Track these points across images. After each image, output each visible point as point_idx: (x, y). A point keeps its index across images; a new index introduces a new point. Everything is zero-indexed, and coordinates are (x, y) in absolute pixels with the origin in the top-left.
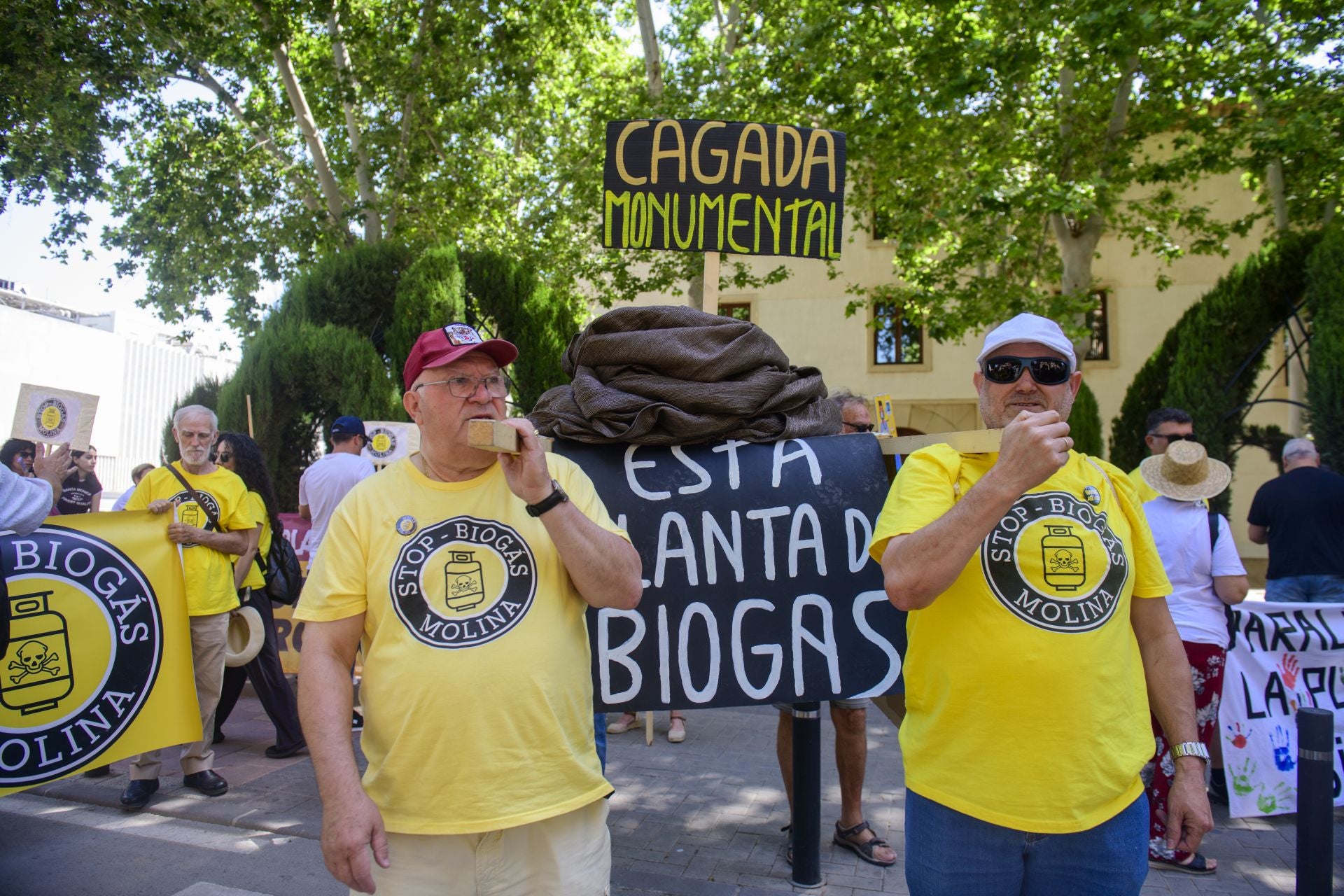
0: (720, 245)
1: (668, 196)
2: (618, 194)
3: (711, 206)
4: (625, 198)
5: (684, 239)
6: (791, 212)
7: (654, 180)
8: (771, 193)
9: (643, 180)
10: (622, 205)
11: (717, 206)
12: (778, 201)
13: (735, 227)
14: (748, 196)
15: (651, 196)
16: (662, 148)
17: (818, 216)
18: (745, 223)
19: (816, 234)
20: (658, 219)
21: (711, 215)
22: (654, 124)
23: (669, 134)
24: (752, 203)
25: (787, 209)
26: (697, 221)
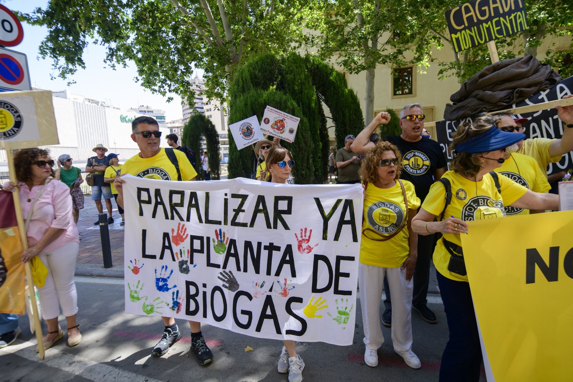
0: (494, 38)
1: (472, 28)
2: (456, 34)
3: (487, 26)
4: (459, 34)
5: (482, 40)
6: (511, 19)
7: (466, 25)
8: (504, 15)
9: (463, 26)
10: (458, 37)
11: (489, 26)
12: (507, 17)
13: (497, 30)
14: (497, 19)
15: (467, 30)
16: (466, 14)
17: (520, 17)
18: (499, 28)
19: (521, 23)
20: (471, 37)
21: (488, 29)
22: (461, 7)
23: (467, 9)
24: (499, 20)
25: (510, 18)
26: (484, 32)
